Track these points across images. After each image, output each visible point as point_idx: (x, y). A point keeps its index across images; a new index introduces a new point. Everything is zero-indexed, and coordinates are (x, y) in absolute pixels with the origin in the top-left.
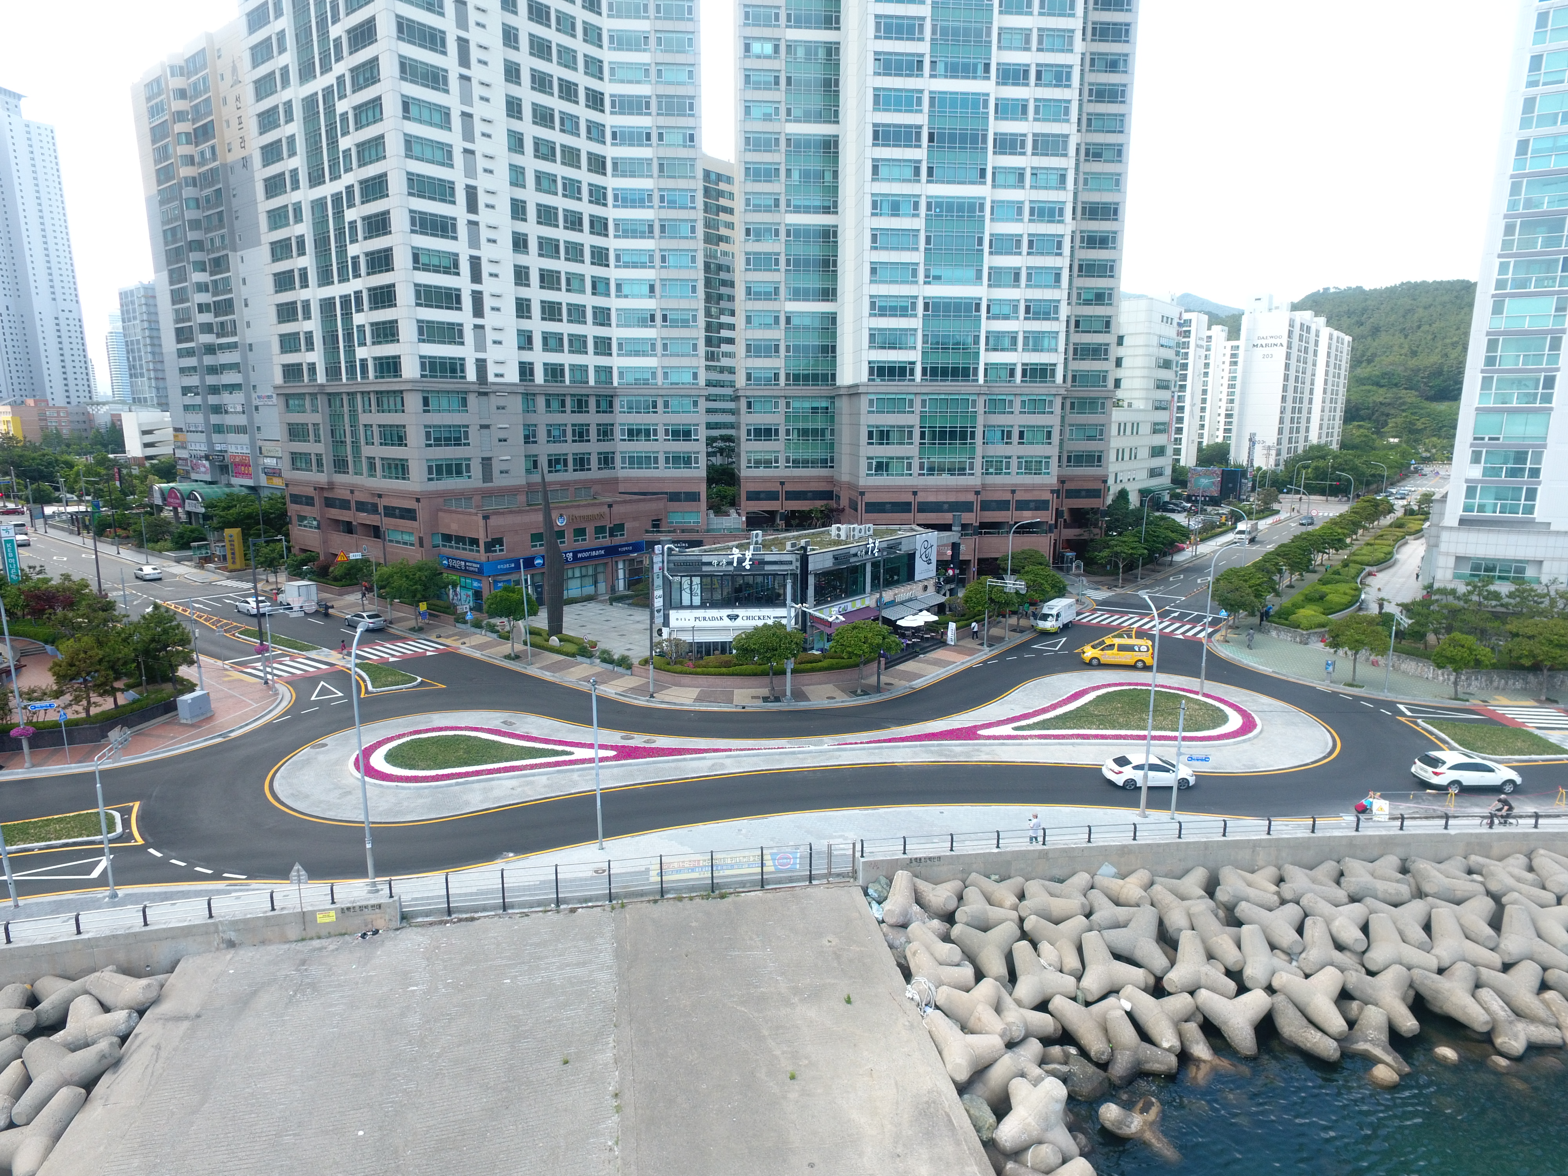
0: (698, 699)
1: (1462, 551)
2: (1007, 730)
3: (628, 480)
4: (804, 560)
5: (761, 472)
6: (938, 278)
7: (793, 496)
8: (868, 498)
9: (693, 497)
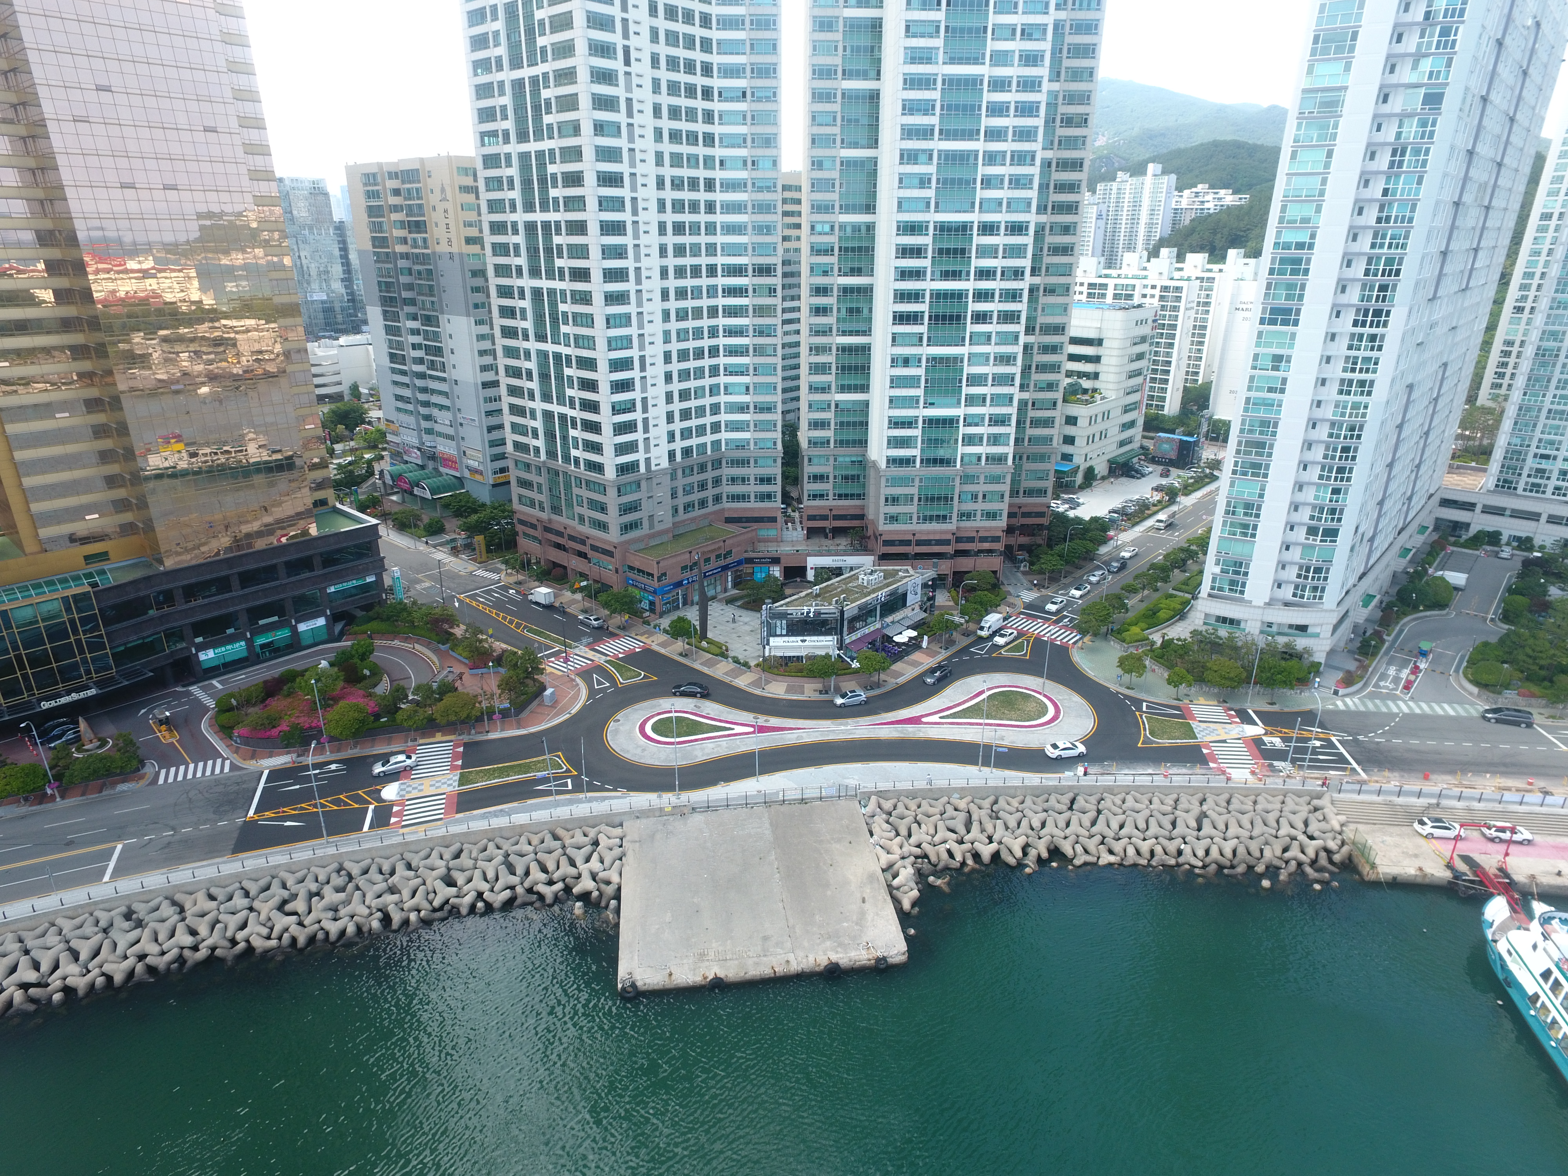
0: (788, 691)
1: (1208, 611)
2: (935, 718)
3: (730, 509)
4: (842, 612)
5: (818, 503)
6: (932, 404)
7: (837, 517)
8: (884, 538)
9: (773, 520)
